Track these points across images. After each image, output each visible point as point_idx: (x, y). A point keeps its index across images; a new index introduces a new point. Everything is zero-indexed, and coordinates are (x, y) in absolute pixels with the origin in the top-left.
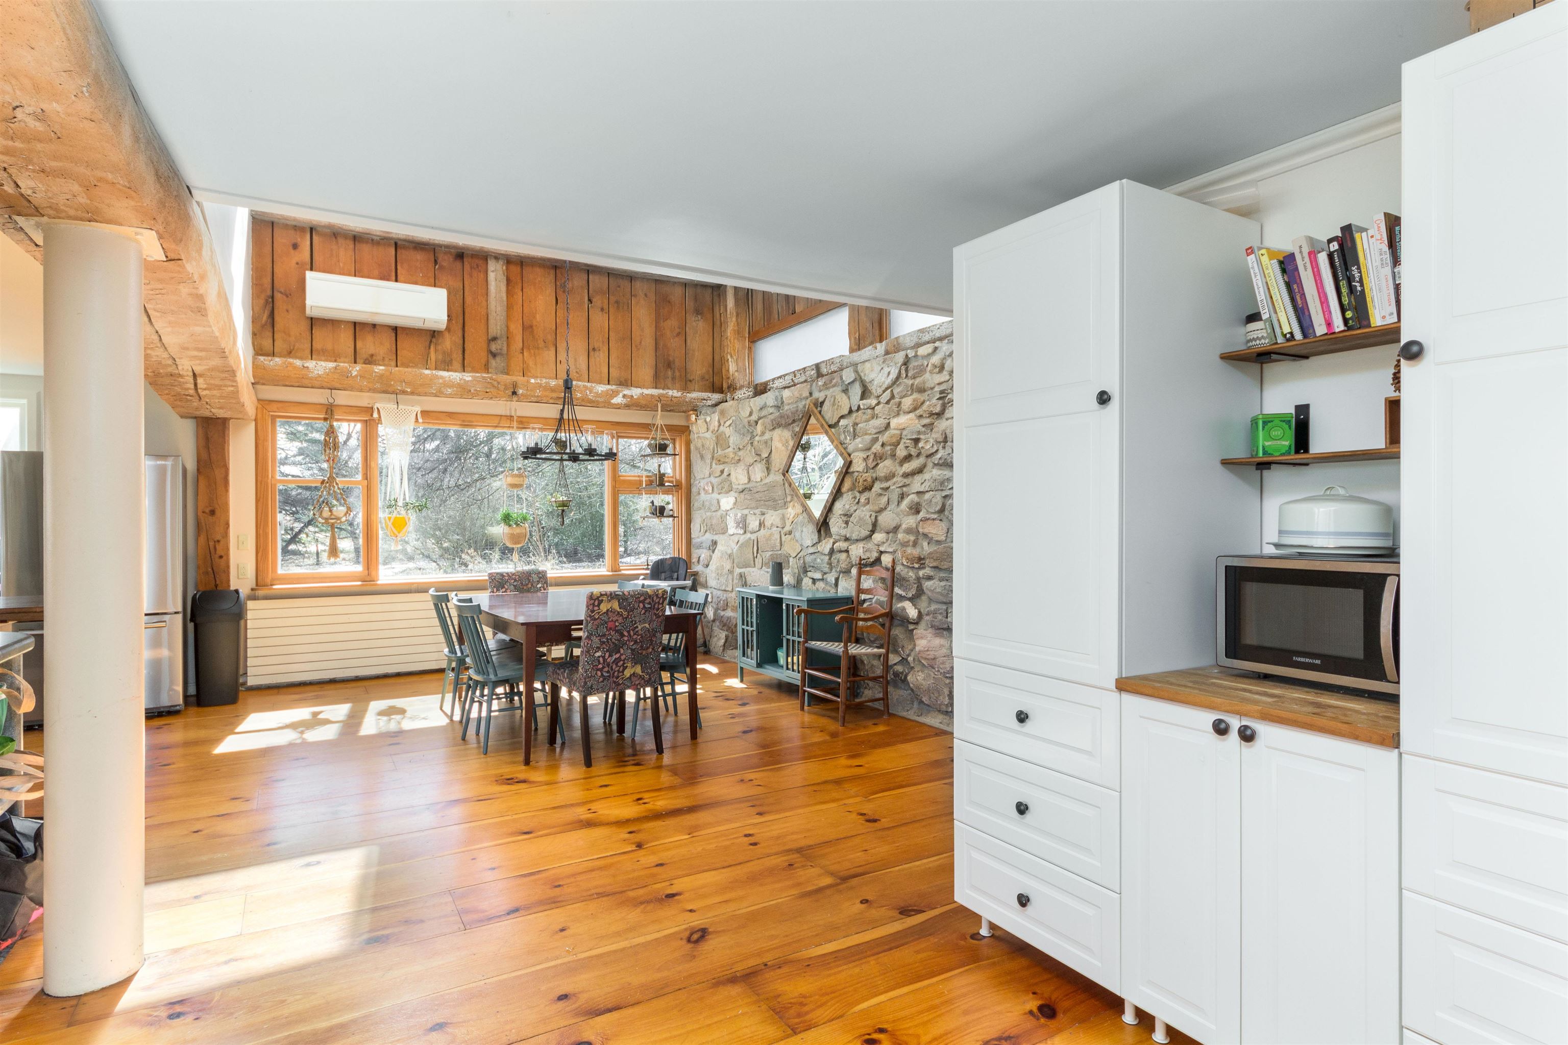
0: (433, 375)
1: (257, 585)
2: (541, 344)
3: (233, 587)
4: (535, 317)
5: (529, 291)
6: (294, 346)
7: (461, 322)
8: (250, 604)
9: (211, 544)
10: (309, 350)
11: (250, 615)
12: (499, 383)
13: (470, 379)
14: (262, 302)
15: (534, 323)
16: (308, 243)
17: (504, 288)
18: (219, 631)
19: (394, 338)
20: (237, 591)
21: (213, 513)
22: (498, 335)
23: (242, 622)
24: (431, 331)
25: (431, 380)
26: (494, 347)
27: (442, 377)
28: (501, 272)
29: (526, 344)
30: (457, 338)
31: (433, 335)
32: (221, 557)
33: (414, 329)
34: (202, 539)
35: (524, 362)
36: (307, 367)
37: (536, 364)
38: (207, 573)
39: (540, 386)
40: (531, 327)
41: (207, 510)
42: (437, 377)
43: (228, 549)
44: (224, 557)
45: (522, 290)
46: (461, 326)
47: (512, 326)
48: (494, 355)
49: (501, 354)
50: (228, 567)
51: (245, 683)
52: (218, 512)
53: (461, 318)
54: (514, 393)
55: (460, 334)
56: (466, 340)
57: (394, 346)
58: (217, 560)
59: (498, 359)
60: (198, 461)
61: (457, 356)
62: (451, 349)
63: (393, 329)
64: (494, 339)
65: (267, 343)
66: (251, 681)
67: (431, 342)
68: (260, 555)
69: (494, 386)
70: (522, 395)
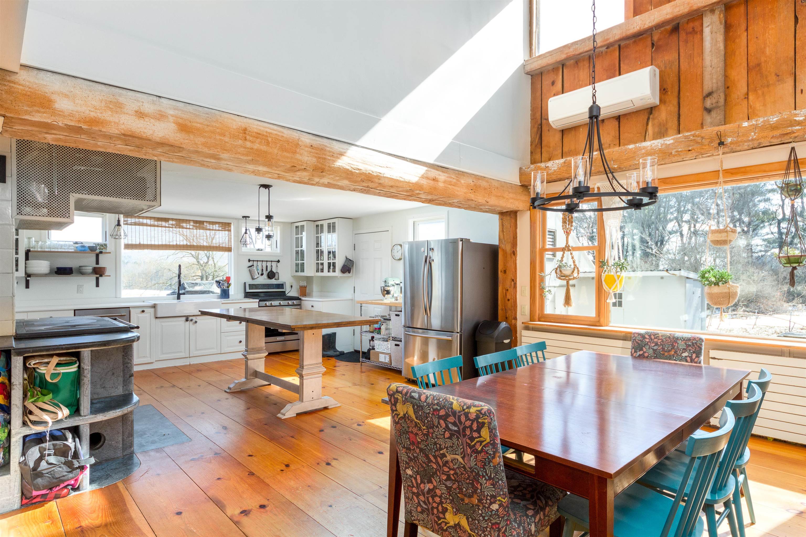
0: (636, 148)
2: (772, 78)
4: (763, 52)
5: (755, 28)
6: (552, 154)
7: (677, 90)
10: (561, 154)
12: (703, 138)
13: (672, 141)
14: (535, 129)
15: (763, 59)
16: (561, 77)
17: (720, 38)
19: (618, 126)
22: (714, 89)
24: (648, 109)
25: (635, 152)
26: (709, 103)
27: (644, 148)
28: (718, 22)
29: (751, 86)
30: (673, 107)
31: (651, 110)
33: (633, 112)
35: (749, 106)
36: (548, 167)
37: (765, 105)
39: (755, 127)
40: (759, 65)
42: (640, 149)
45: (747, 30)
46: (676, 94)
47: (733, 74)
48: (709, 111)
49: (717, 107)
53: (676, 87)
54: (721, 143)
55: (675, 102)
56: (681, 106)
57: (618, 133)
59: (713, 114)
61: (673, 124)
62: (666, 119)
63: (617, 119)
64: (710, 94)
65: (538, 156)
67: (648, 119)
69: (698, 143)
70: (731, 143)
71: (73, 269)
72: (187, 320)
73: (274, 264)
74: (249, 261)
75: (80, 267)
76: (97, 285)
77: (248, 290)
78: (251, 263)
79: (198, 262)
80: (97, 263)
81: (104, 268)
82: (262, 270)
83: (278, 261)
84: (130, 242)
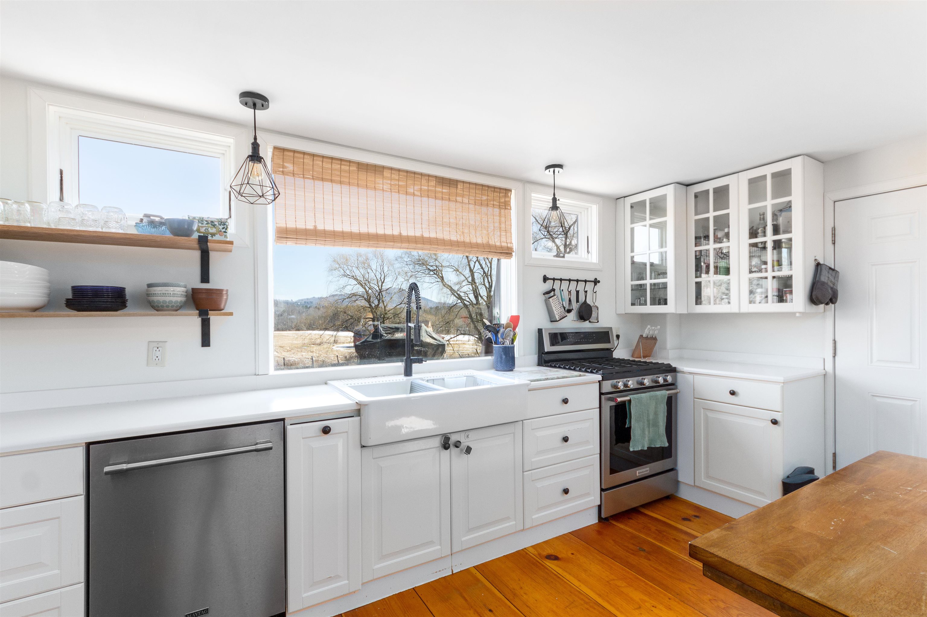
71: (128, 292)
72: (446, 446)
73: (589, 287)
74: (545, 279)
75: (150, 286)
76: (206, 341)
77: (548, 347)
78: (548, 285)
79: (370, 305)
80: (205, 277)
81: (219, 292)
82: (570, 300)
83: (596, 282)
84: (291, 225)
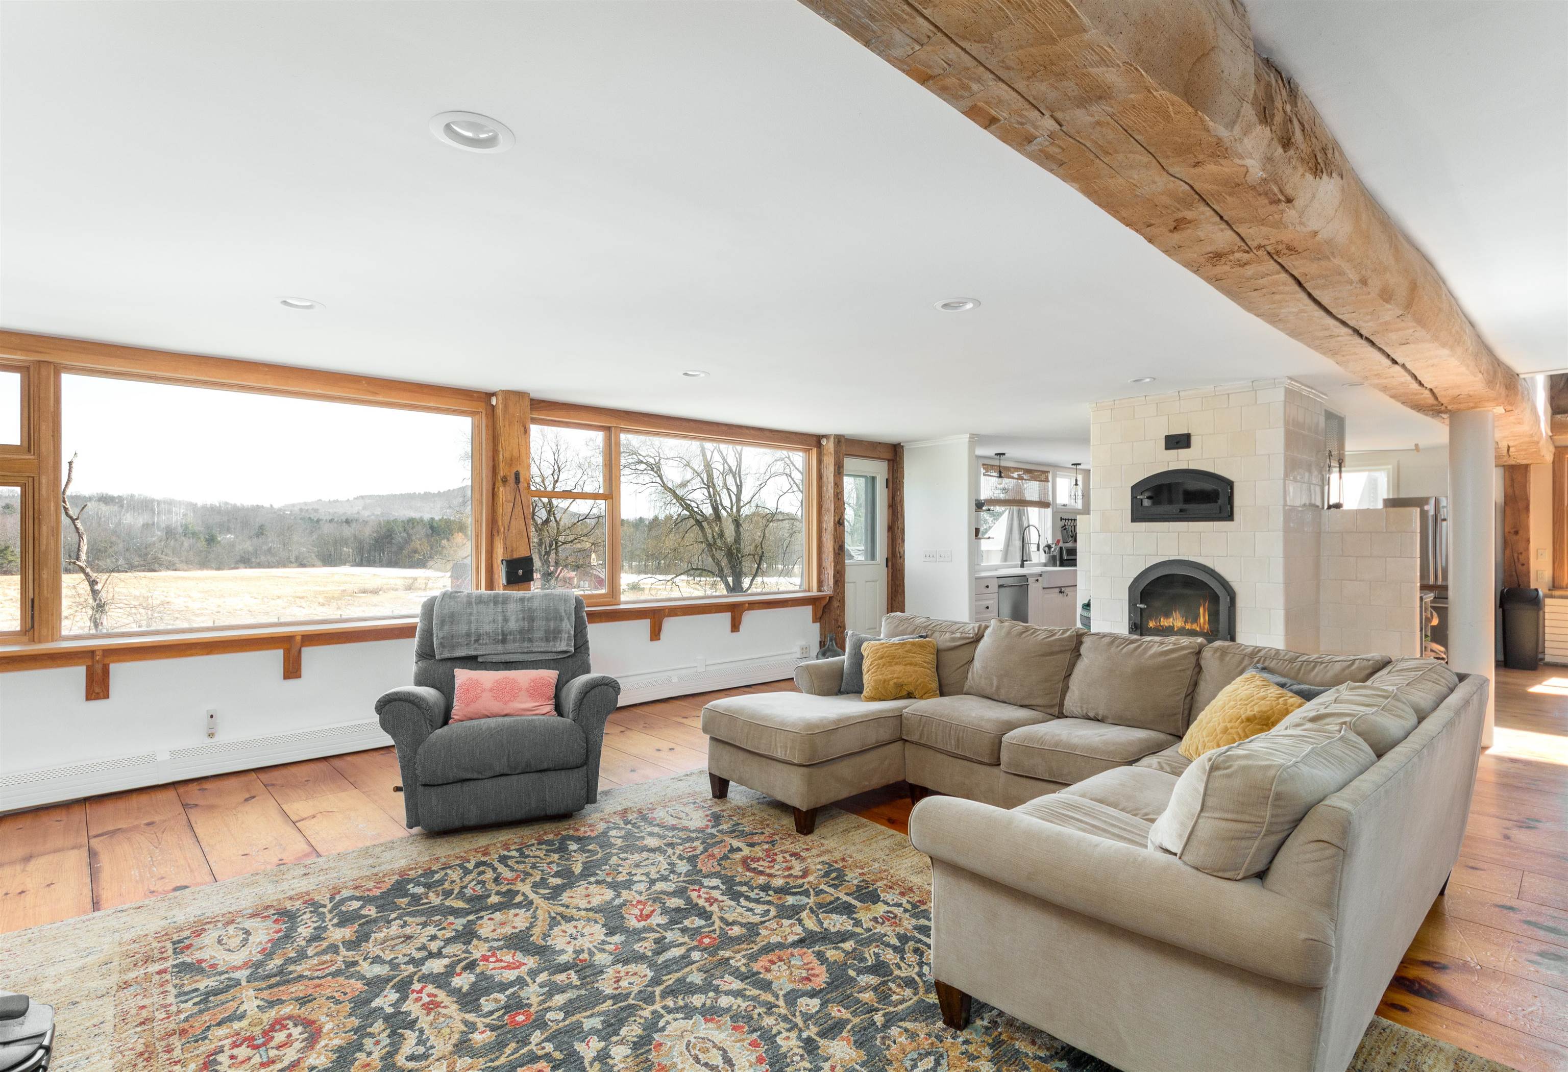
1: (1554, 586)
3: (1533, 586)
8: (1548, 601)
9: (1515, 555)
11: (1547, 609)
18: (1523, 615)
20: (1537, 590)
21: (1516, 533)
23: (1541, 613)
32: (1523, 565)
34: (1508, 552)
38: (1511, 576)
41: (1512, 531)
43: (1528, 559)
44: (1526, 564)
50: (1529, 572)
51: (1543, 659)
52: (1521, 532)
58: (1520, 566)
60: (1505, 496)
66: (1548, 659)
68: (1556, 565)
74: (1061, 519)
